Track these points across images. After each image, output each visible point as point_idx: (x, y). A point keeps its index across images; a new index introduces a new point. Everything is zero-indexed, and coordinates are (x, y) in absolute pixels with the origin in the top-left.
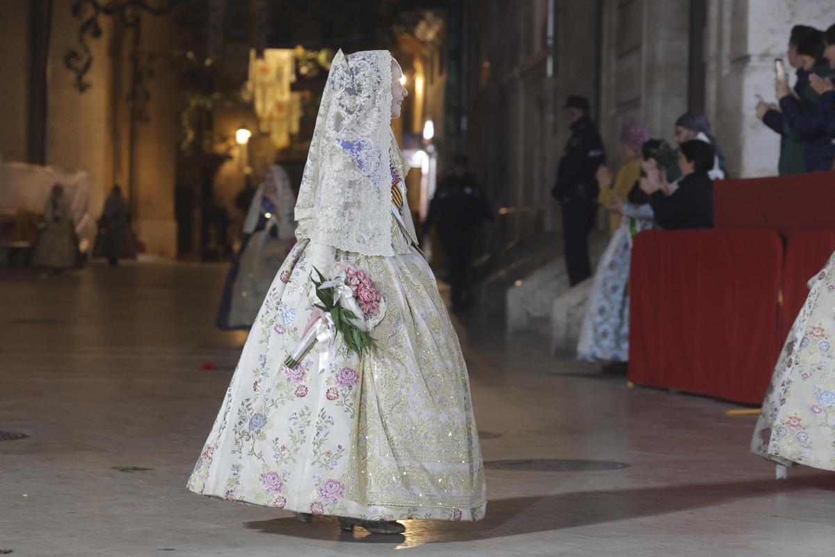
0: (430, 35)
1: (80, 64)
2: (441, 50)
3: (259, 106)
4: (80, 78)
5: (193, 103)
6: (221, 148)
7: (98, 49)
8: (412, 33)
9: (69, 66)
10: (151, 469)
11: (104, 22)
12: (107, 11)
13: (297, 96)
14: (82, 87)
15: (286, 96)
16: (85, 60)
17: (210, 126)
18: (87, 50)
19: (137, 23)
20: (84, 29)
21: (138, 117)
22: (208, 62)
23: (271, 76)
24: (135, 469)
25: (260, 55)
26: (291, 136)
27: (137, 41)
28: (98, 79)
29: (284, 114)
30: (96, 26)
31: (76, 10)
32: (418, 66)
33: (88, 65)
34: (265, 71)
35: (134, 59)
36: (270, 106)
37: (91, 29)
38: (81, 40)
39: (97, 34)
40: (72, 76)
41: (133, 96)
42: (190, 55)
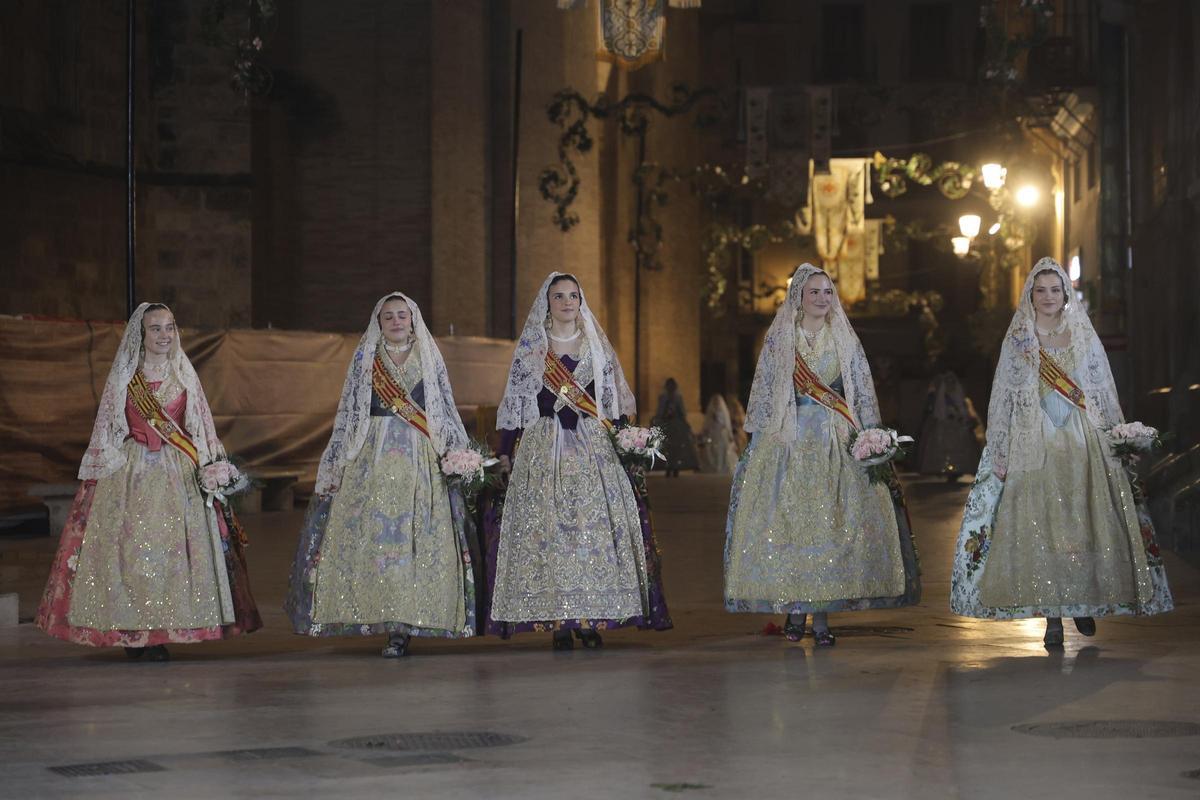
0: (1074, 129)
1: (563, 191)
2: (1091, 150)
3: (821, 241)
4: (561, 211)
5: (724, 240)
6: (765, 304)
7: (587, 167)
8: (1047, 127)
9: (546, 195)
10: (709, 787)
11: (594, 127)
12: (599, 113)
13: (875, 224)
14: (566, 224)
15: (860, 226)
16: (570, 184)
17: (748, 274)
18: (572, 171)
19: (641, 129)
20: (565, 140)
21: (645, 263)
22: (745, 180)
23: (839, 195)
24: (685, 786)
25: (823, 167)
26: (867, 283)
27: (641, 154)
28: (587, 210)
29: (858, 251)
30: (583, 134)
31: (554, 113)
32: (1057, 174)
33: (573, 191)
34: (828, 189)
35: (637, 181)
36: (836, 239)
37: (577, 138)
38: (563, 155)
39: (585, 146)
40: (551, 208)
41: (637, 233)
42: (718, 170)
